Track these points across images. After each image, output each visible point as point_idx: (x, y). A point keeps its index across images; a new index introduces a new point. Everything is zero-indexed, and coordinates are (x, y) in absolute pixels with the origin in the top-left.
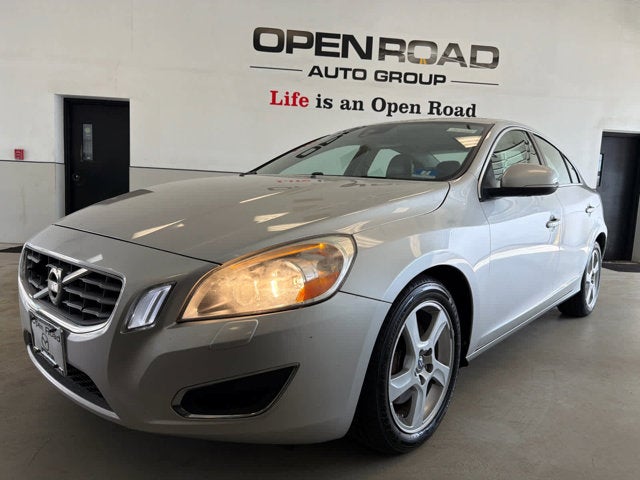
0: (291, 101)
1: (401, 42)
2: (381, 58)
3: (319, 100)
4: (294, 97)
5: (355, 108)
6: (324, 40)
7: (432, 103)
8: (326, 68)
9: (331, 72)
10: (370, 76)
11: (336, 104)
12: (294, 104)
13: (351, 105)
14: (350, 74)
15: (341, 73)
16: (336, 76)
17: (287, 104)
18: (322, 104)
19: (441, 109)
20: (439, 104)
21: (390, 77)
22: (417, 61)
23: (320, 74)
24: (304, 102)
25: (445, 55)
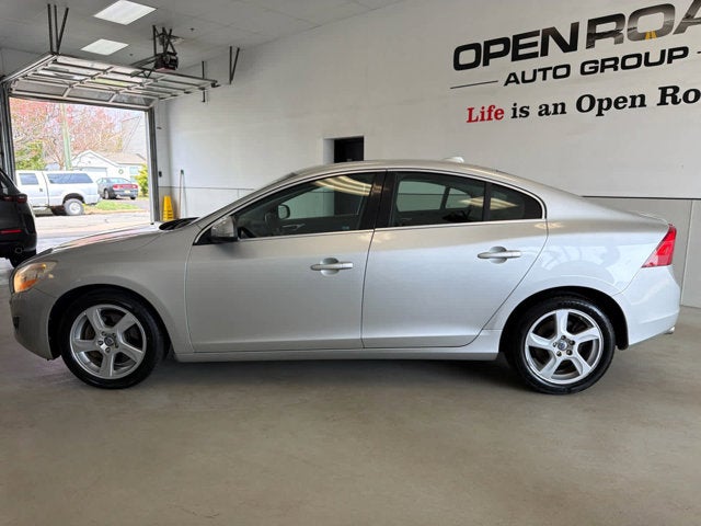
0: (486, 117)
1: (619, 18)
2: (590, 45)
3: (515, 110)
4: (490, 111)
5: (556, 112)
6: (522, 42)
7: (664, 90)
8: (523, 73)
9: (529, 76)
10: (575, 70)
11: (534, 111)
12: (490, 119)
13: (551, 109)
14: (550, 73)
15: (540, 75)
16: (534, 79)
17: (483, 119)
18: (518, 113)
19: (680, 95)
20: (676, 89)
21: (600, 66)
22: (643, 37)
23: (517, 81)
24: (499, 114)
25: (688, 16)
